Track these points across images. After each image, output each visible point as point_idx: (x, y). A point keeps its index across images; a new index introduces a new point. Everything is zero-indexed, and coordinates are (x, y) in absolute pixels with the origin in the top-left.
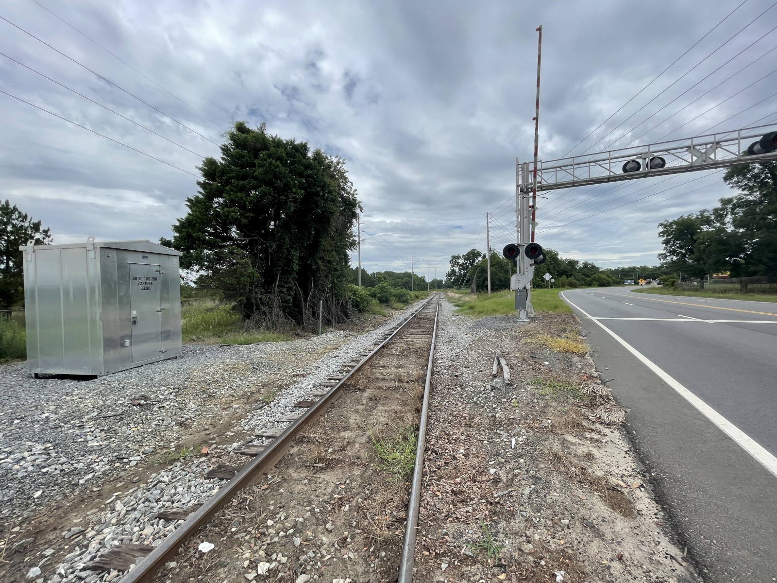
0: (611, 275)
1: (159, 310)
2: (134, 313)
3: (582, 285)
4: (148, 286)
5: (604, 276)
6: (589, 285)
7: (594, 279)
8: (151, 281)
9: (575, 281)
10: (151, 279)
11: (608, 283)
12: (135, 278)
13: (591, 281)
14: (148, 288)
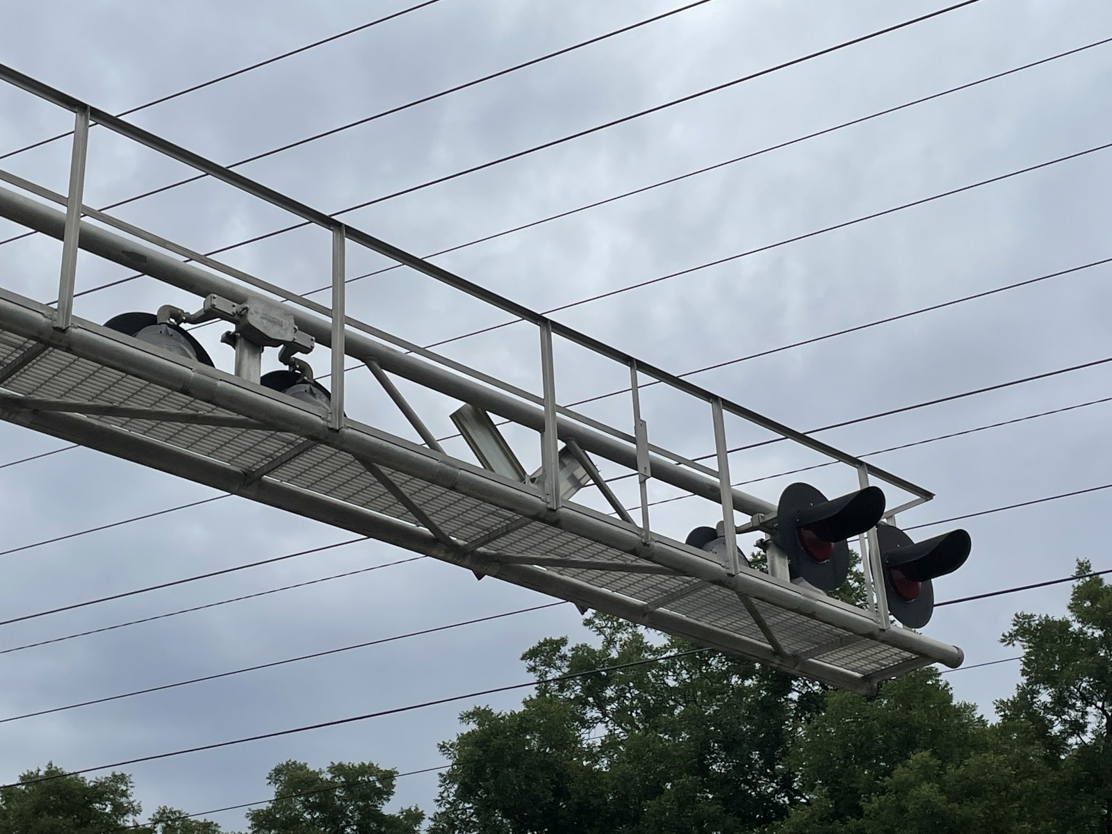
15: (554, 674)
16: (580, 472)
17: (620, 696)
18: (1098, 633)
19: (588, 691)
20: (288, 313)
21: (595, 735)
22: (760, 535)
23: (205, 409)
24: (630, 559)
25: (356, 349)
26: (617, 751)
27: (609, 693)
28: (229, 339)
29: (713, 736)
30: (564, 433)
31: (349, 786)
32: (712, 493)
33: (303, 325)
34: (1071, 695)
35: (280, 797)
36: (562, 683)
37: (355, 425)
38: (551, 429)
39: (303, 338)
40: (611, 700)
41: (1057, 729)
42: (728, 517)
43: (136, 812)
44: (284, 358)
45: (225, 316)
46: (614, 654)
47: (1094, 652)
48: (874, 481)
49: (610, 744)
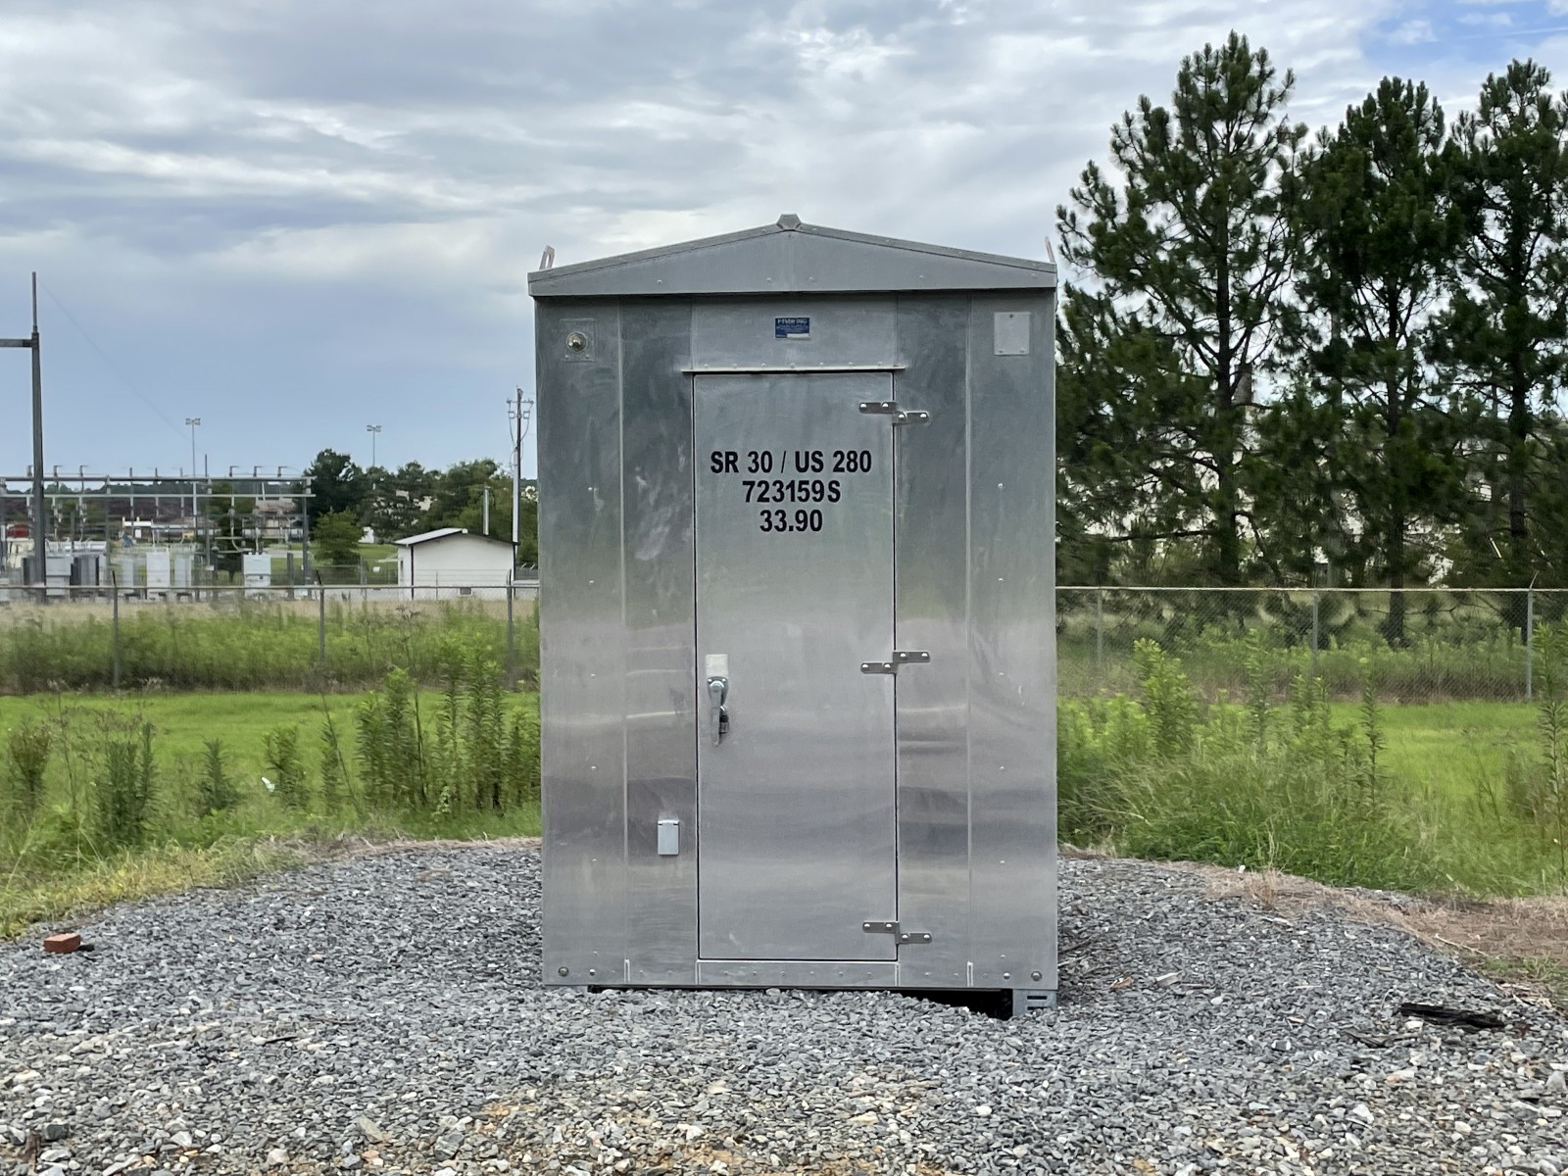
1: (886, 659)
2: (715, 665)
4: (809, 506)
8: (825, 476)
10: (829, 461)
12: (724, 462)
14: (810, 522)
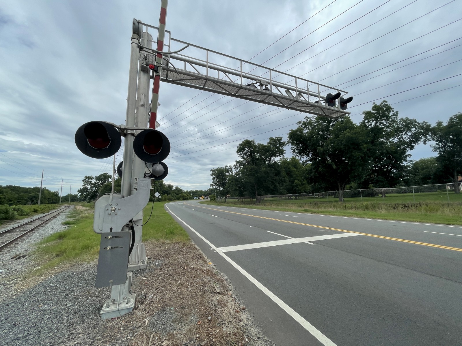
0: (188, 194)
3: (175, 199)
5: (185, 195)
6: (178, 199)
7: (181, 196)
9: (172, 197)
11: (187, 198)
13: (179, 197)
15: (300, 125)
16: (301, 96)
17: (309, 126)
18: (375, 112)
19: (305, 126)
20: (265, 81)
21: (305, 132)
22: (324, 101)
23: (257, 93)
24: (307, 105)
25: (273, 85)
26: (308, 133)
27: (307, 126)
28: (259, 85)
29: (320, 130)
30: (298, 91)
31: (277, 139)
32: (317, 96)
33: (267, 82)
34: (370, 121)
35: (270, 141)
36: (302, 126)
37: (273, 93)
38: (297, 91)
39: (267, 84)
40: (308, 127)
41: (368, 125)
42: (319, 99)
43: (255, 143)
44: (265, 87)
45: (258, 83)
46: (308, 122)
47: (374, 115)
48: (339, 92)
49: (307, 132)
